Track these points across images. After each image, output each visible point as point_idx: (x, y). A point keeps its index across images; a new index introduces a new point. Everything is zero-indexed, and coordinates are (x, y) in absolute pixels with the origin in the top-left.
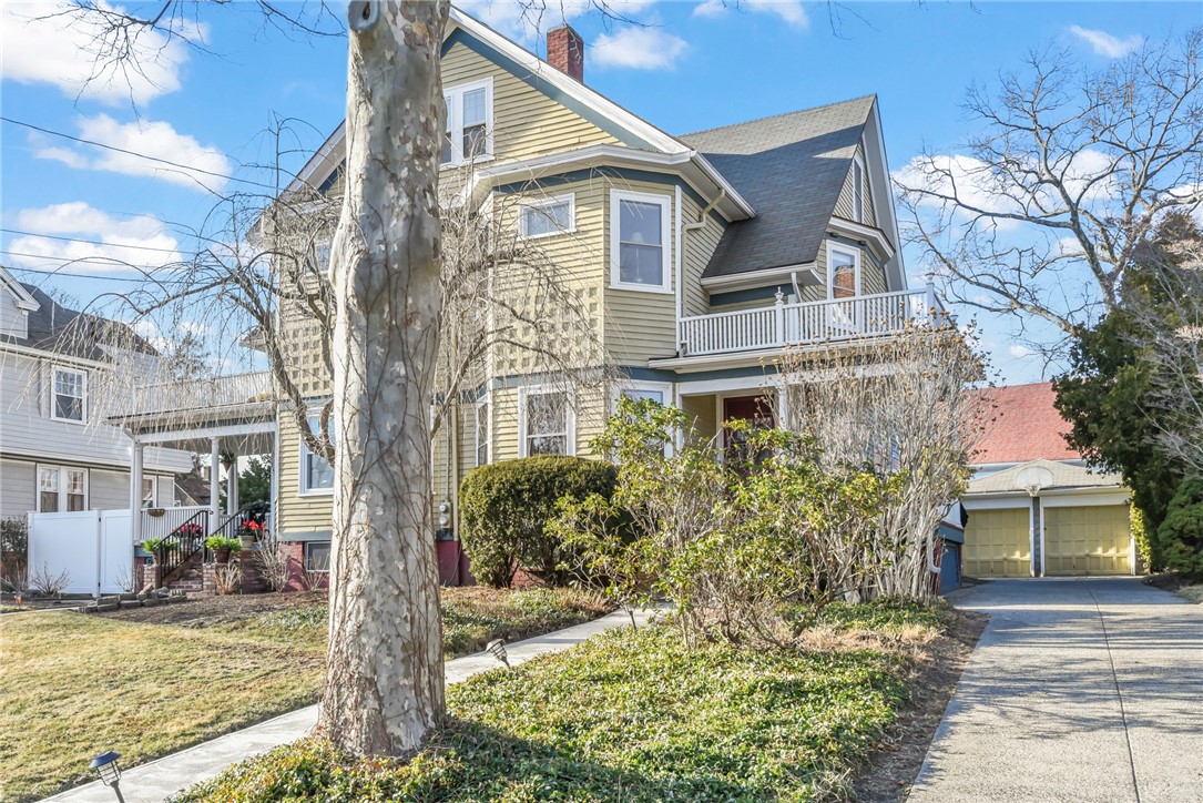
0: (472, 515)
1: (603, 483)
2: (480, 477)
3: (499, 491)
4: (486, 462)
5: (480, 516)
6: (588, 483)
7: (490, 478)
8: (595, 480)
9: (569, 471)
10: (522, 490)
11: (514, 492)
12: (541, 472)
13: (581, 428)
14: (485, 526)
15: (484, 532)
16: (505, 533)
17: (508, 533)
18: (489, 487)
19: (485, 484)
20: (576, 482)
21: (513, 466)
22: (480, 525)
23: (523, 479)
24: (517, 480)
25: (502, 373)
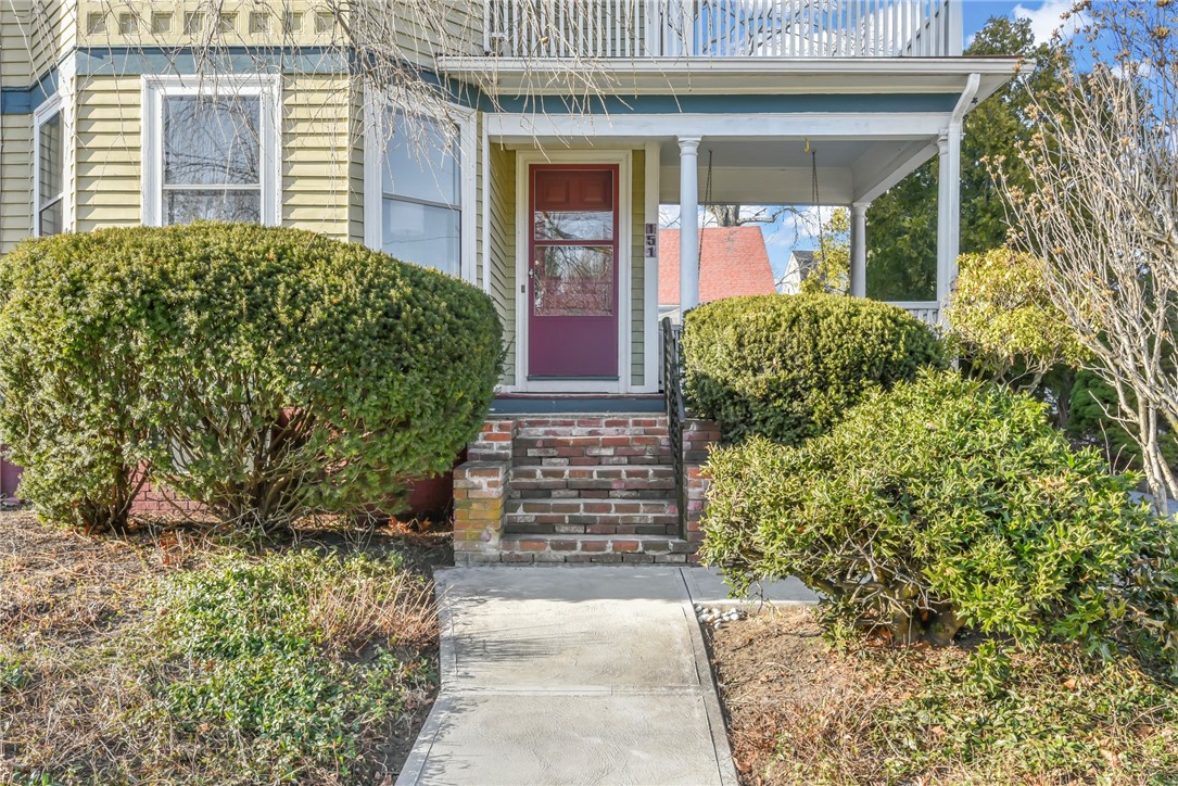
0: (23, 363)
1: (404, 297)
2: (48, 261)
3: (108, 300)
4: (57, 226)
5: (50, 365)
6: (366, 292)
7: (77, 266)
8: (382, 287)
9: (311, 260)
10: (181, 303)
11: (156, 308)
12: (233, 257)
13: (293, 149)
14: (65, 395)
15: (60, 410)
16: (124, 417)
17: (136, 414)
18: (76, 289)
19: (60, 281)
20: (335, 289)
21: (147, 239)
22: (47, 389)
23: (181, 274)
24: (164, 274)
25: (98, 40)
